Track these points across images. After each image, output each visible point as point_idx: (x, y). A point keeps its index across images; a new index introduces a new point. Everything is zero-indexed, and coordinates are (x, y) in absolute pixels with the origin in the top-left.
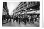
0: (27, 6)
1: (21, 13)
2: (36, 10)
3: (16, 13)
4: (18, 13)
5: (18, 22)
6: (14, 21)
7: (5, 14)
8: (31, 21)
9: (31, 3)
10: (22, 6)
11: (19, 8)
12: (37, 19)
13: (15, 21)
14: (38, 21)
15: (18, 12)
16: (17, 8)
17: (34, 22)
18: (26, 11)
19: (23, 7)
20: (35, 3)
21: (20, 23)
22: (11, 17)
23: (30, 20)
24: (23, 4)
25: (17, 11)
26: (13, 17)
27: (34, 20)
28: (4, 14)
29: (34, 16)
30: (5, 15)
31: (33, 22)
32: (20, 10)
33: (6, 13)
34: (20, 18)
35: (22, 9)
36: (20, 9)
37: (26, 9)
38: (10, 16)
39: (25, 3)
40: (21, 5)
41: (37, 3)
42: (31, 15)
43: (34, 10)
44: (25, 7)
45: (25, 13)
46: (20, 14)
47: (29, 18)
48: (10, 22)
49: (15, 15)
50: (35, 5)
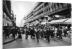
0: (50, 9)
1: (41, 22)
2: (66, 18)
3: (30, 22)
4: (34, 23)
5: (34, 39)
6: (27, 38)
7: (8, 24)
8: (59, 36)
9: (56, 6)
10: (42, 9)
11: (36, 13)
12: (68, 32)
13: (29, 36)
14: (70, 37)
15: (35, 20)
16: (32, 14)
17: (63, 37)
18: (49, 19)
19: (42, 12)
20: (64, 6)
21: (38, 41)
22: (21, 29)
23: (56, 35)
24: (42, 7)
25: (33, 19)
26: (25, 30)
27: (63, 34)
28: (6, 25)
29: (63, 27)
30: (8, 26)
31: (60, 38)
32: (37, 16)
33: (10, 23)
34: (38, 32)
35: (42, 15)
36: (38, 14)
37: (49, 16)
38: (18, 28)
39: (46, 4)
40: (40, 9)
41: (66, 5)
42: (57, 26)
43: (63, 18)
44: (47, 12)
45: (48, 22)
46: (38, 24)
47: (54, 31)
48: (20, 39)
49: (28, 26)
50: (64, 9)
